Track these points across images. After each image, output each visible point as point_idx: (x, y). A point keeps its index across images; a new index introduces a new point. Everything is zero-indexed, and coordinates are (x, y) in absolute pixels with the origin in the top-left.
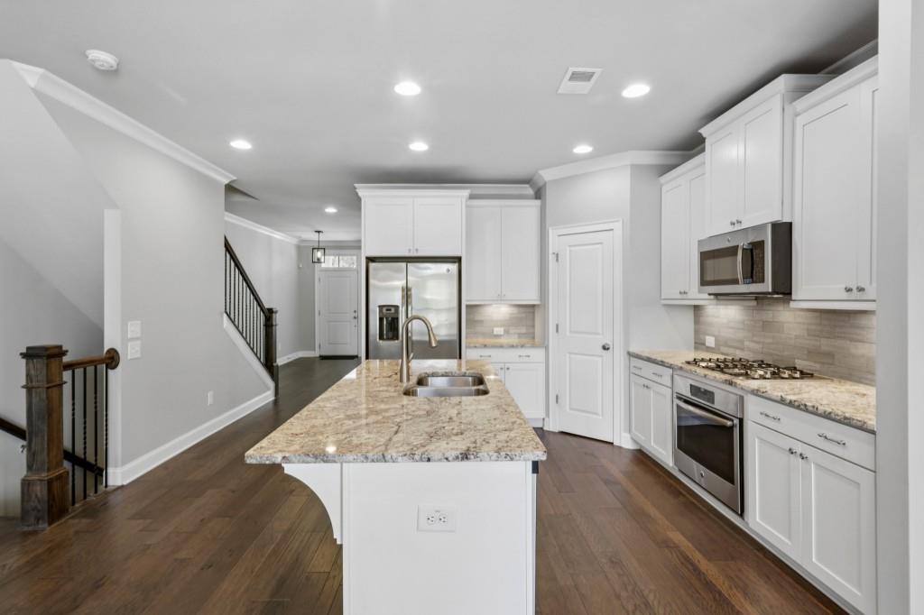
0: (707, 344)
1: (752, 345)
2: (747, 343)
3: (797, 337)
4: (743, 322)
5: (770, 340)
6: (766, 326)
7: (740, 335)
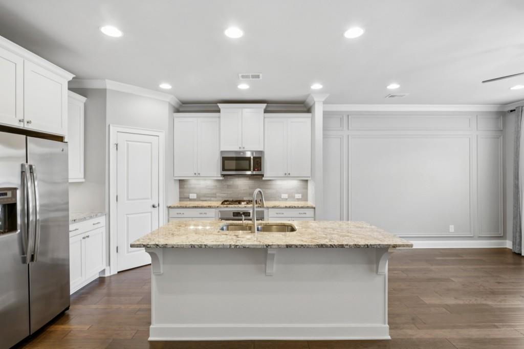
0: (190, 198)
1: (221, 195)
2: (218, 194)
3: (244, 190)
4: (216, 186)
5: (231, 192)
6: (229, 187)
7: (214, 191)
